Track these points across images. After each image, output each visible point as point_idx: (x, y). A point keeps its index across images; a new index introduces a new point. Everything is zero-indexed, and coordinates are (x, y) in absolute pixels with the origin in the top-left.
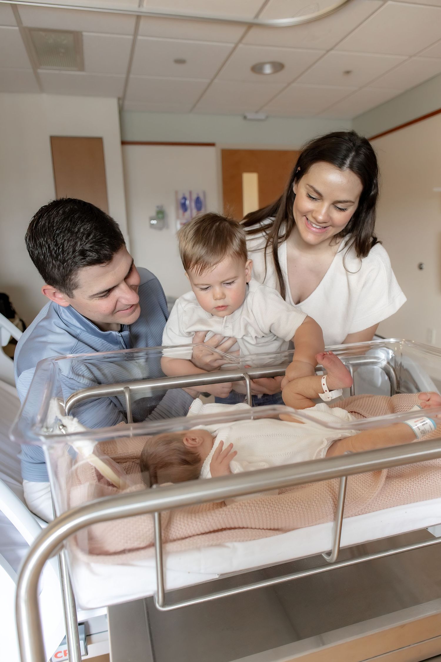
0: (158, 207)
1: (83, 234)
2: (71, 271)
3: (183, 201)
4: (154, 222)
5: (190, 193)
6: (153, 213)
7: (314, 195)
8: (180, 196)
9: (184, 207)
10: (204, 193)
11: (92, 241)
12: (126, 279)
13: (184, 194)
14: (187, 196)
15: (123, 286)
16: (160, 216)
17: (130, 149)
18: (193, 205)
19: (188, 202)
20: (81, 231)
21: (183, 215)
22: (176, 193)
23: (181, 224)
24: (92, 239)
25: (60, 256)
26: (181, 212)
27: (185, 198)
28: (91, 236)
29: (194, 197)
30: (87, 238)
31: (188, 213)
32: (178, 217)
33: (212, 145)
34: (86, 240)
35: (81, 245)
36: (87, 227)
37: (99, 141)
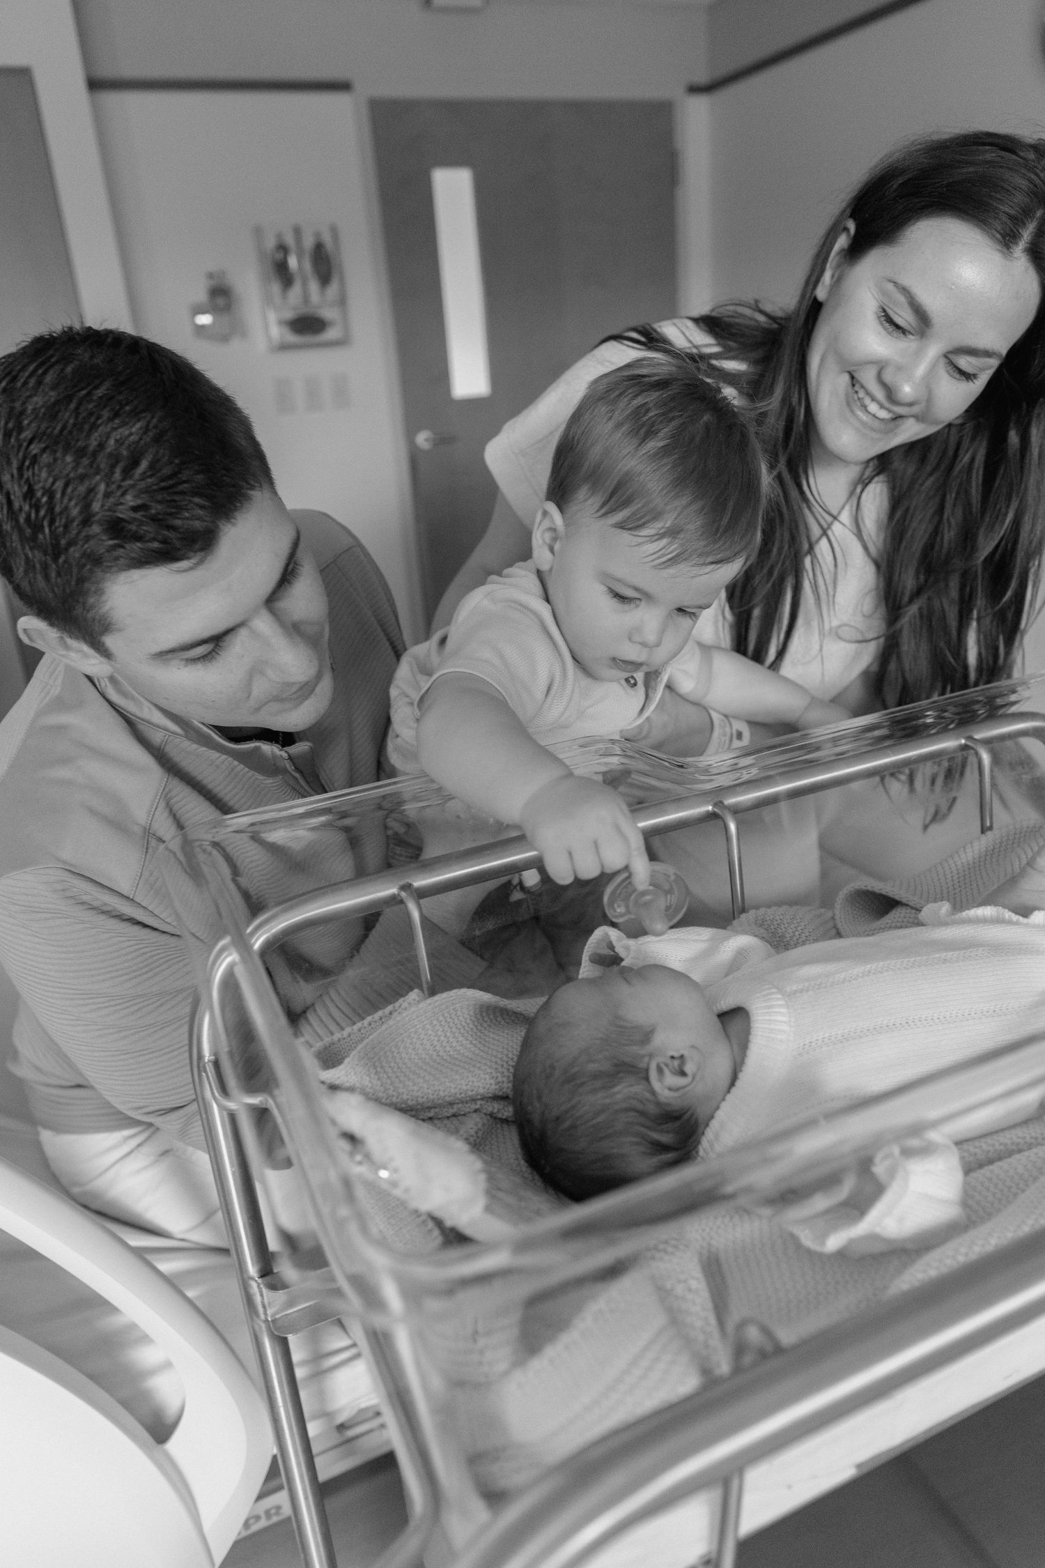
0: (211, 276)
1: (115, 459)
2: (81, 580)
3: (279, 256)
4: (205, 319)
5: (297, 231)
6: (201, 296)
7: (904, 317)
8: (270, 243)
9: (282, 273)
10: (334, 231)
11: (142, 485)
12: (271, 601)
13: (279, 236)
14: (290, 240)
15: (264, 624)
16: (220, 301)
17: (113, 100)
18: (308, 266)
19: (293, 262)
20: (109, 450)
21: (284, 297)
22: (258, 232)
23: (281, 323)
24: (144, 477)
25: (43, 533)
26: (276, 288)
27: (283, 248)
28: (144, 464)
29: (309, 242)
30: (127, 473)
31: (296, 291)
32: (268, 300)
33: (342, 86)
34: (124, 480)
35: (107, 495)
36: (131, 434)
37: (22, 76)
